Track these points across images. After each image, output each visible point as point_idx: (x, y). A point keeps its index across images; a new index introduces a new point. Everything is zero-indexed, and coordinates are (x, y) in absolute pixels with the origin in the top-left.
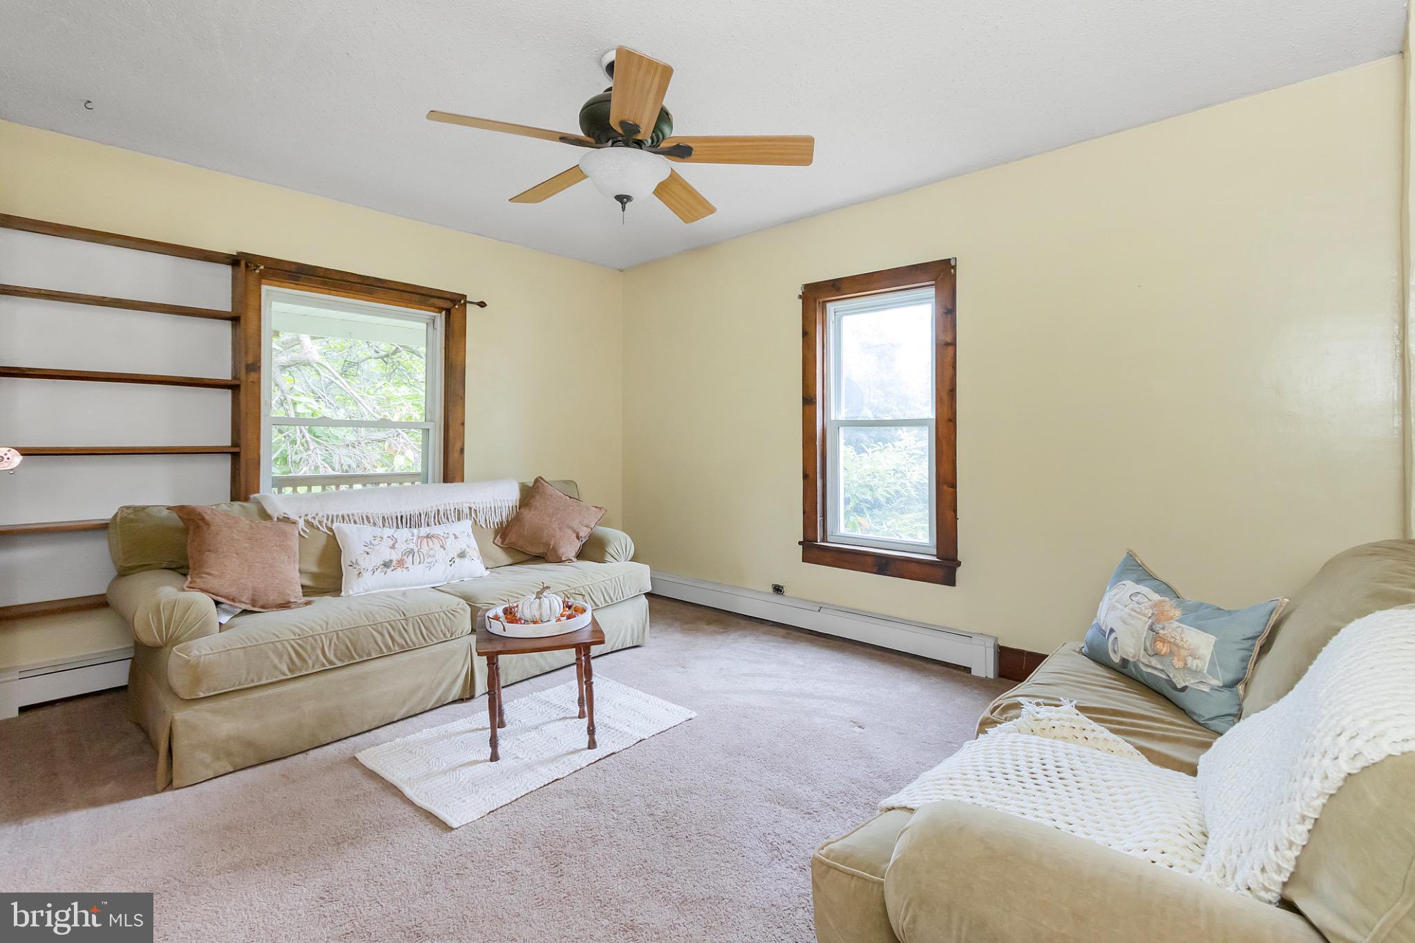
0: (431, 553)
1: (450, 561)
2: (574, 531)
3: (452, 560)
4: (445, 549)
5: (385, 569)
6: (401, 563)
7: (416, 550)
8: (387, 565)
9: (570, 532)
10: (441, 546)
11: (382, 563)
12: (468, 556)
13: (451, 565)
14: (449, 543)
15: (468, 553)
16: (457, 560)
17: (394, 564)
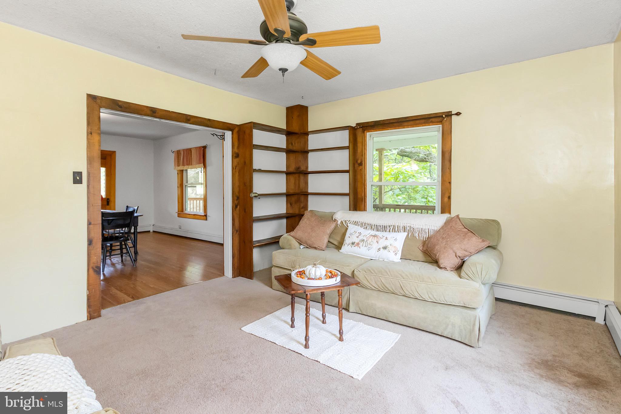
0: (371, 243)
1: (378, 249)
2: (454, 252)
3: (379, 249)
4: (378, 243)
5: (352, 245)
6: (358, 244)
7: (365, 240)
8: (353, 243)
9: (451, 251)
10: (377, 241)
11: (352, 242)
12: (387, 249)
13: (378, 251)
14: (381, 241)
15: (389, 248)
16: (382, 250)
17: (355, 244)
